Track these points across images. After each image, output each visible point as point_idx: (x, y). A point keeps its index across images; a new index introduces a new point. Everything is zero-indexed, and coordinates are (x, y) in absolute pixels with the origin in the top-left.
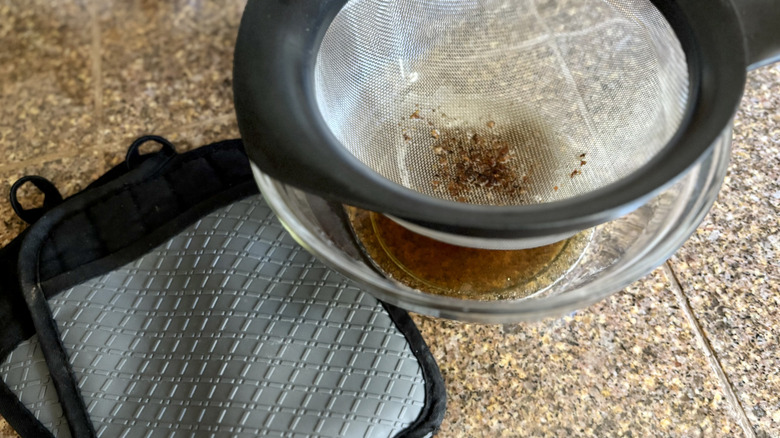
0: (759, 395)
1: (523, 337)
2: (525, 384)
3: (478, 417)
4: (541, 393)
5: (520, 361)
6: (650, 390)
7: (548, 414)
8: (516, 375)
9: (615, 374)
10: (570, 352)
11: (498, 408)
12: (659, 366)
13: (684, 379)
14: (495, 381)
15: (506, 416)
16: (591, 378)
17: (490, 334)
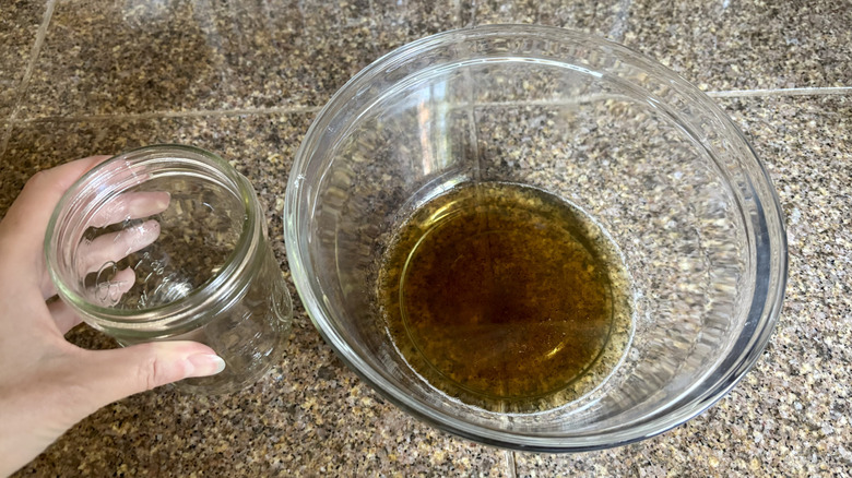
1: (334, 384)
2: (319, 431)
3: (263, 452)
4: (330, 443)
5: (322, 407)
6: (436, 464)
7: (330, 464)
8: (313, 420)
9: (408, 440)
10: (373, 408)
11: (284, 448)
12: (454, 442)
13: (474, 460)
14: (291, 421)
15: (290, 457)
16: (384, 439)
17: (304, 375)
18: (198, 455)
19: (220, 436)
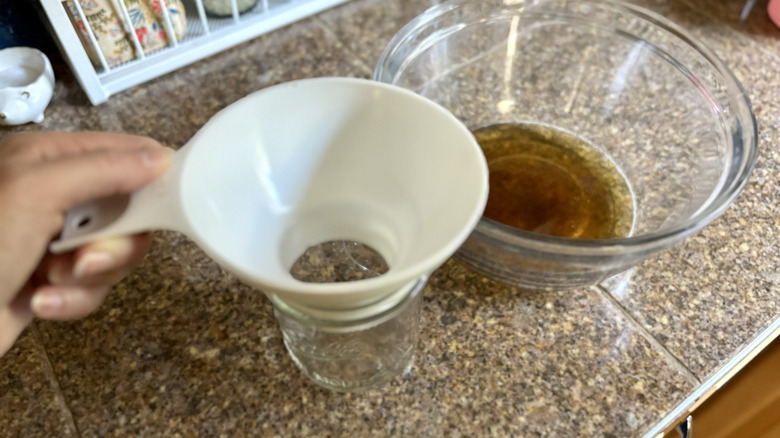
0: (645, 309)
1: (459, 324)
2: (476, 360)
3: (448, 400)
4: (490, 363)
5: (464, 344)
6: (570, 332)
7: (502, 377)
8: (465, 356)
9: (540, 329)
10: (500, 324)
11: (462, 387)
12: (570, 312)
13: (591, 315)
14: (451, 366)
15: (470, 391)
16: (524, 338)
17: (433, 330)
18: (402, 432)
19: (407, 409)
